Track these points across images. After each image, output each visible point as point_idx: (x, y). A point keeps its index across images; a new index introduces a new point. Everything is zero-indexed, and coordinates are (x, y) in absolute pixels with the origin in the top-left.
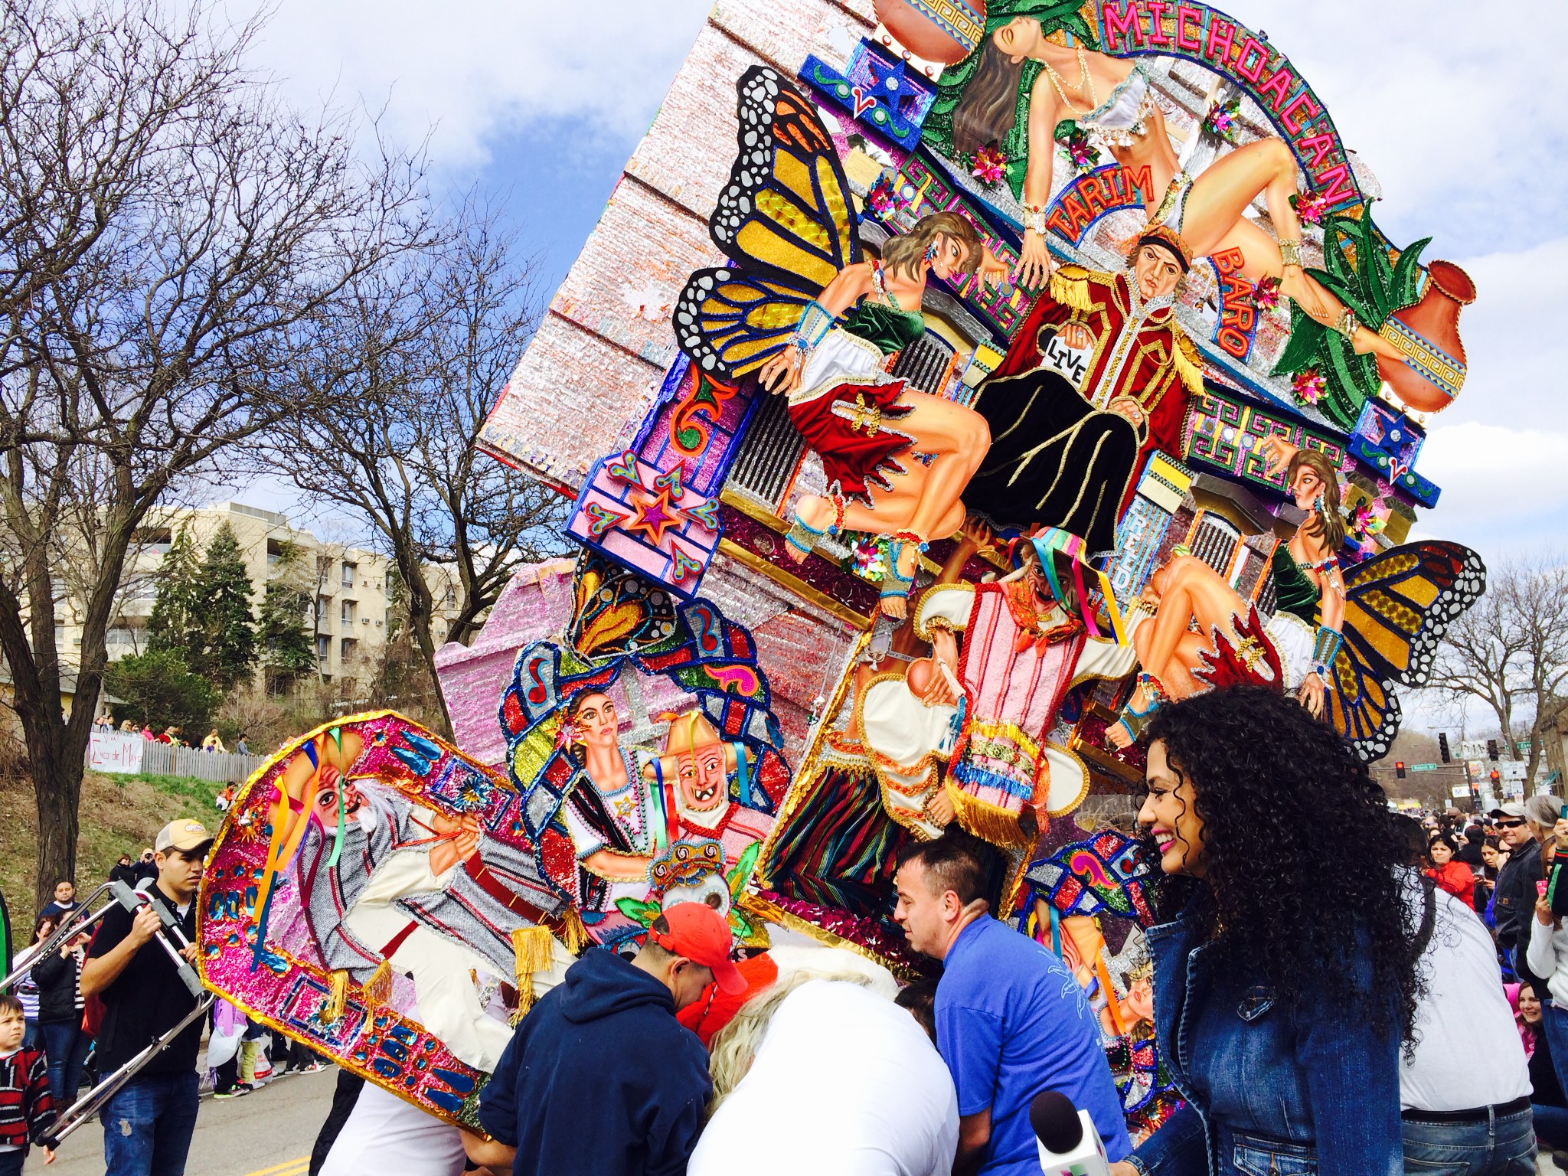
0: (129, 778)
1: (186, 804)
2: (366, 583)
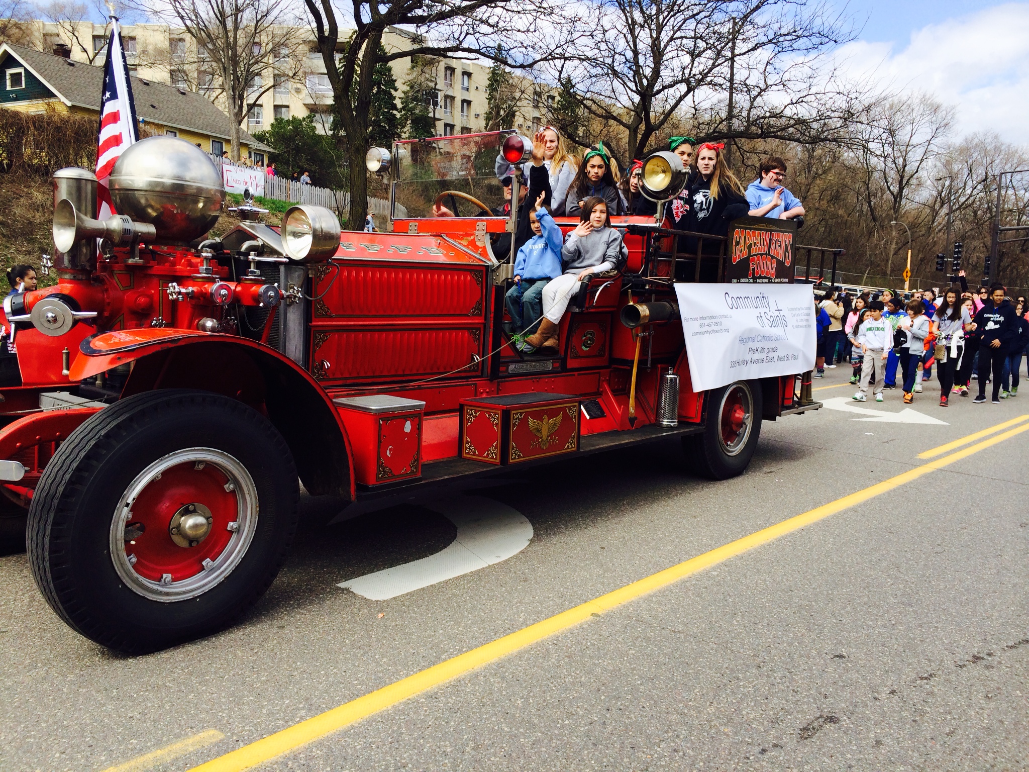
2: (477, 88)
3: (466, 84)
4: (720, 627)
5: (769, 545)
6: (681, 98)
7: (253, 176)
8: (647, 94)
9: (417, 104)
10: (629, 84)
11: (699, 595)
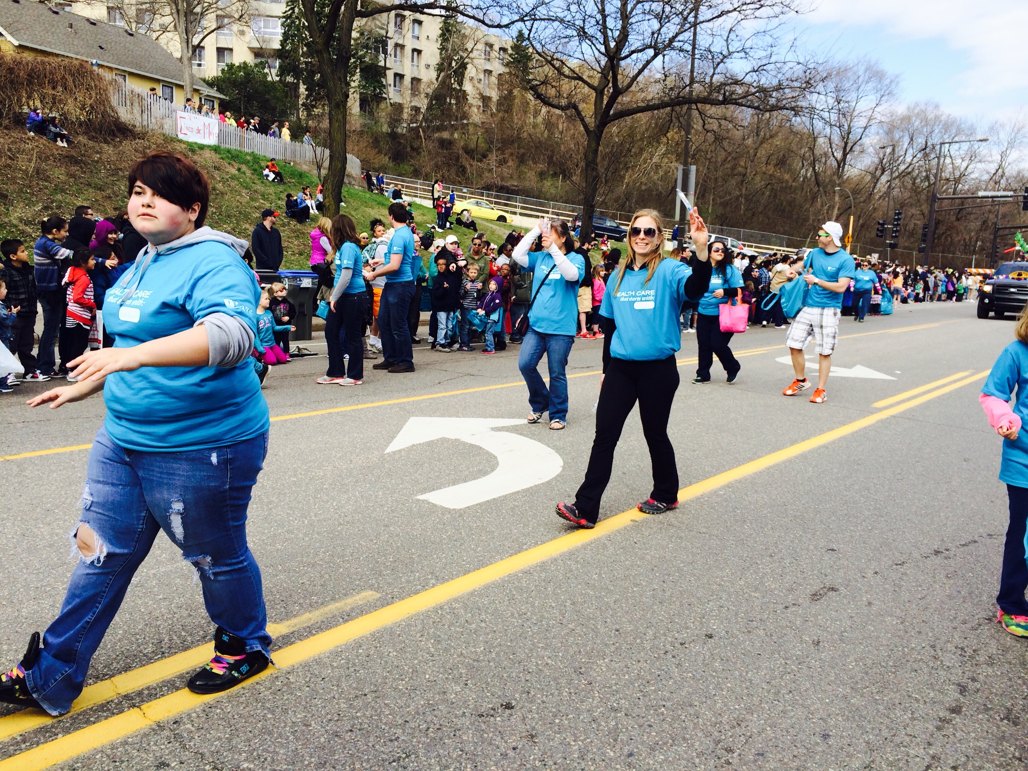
0: (202, 147)
1: (239, 170)
2: (428, 37)
3: (416, 33)
4: (735, 530)
5: (760, 472)
6: (648, 62)
7: (207, 124)
8: (614, 57)
9: (367, 52)
10: (598, 46)
11: (713, 508)
